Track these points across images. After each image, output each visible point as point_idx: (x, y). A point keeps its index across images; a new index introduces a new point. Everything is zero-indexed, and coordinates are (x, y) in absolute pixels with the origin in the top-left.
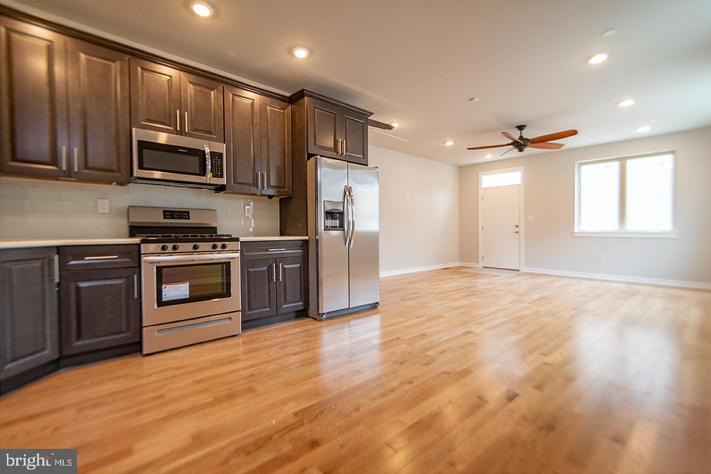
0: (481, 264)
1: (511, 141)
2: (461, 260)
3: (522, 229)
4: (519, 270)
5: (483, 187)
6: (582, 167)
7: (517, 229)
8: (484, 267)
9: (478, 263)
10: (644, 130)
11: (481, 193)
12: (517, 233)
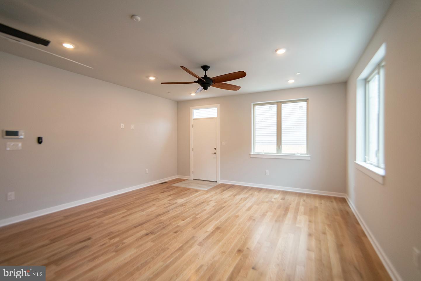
0: (192, 177)
1: (197, 80)
2: (178, 174)
3: (218, 151)
4: (216, 182)
5: (193, 118)
6: (256, 107)
7: (215, 151)
8: (193, 179)
9: (190, 176)
10: (291, 82)
11: (192, 123)
12: (215, 153)
